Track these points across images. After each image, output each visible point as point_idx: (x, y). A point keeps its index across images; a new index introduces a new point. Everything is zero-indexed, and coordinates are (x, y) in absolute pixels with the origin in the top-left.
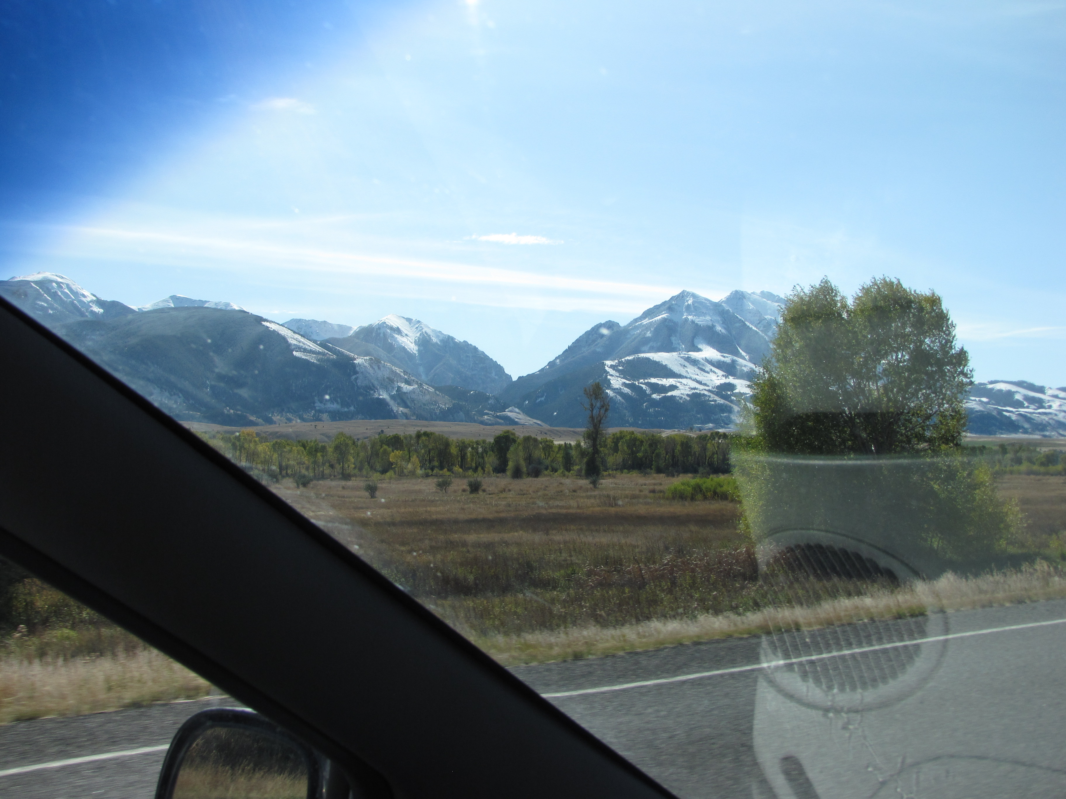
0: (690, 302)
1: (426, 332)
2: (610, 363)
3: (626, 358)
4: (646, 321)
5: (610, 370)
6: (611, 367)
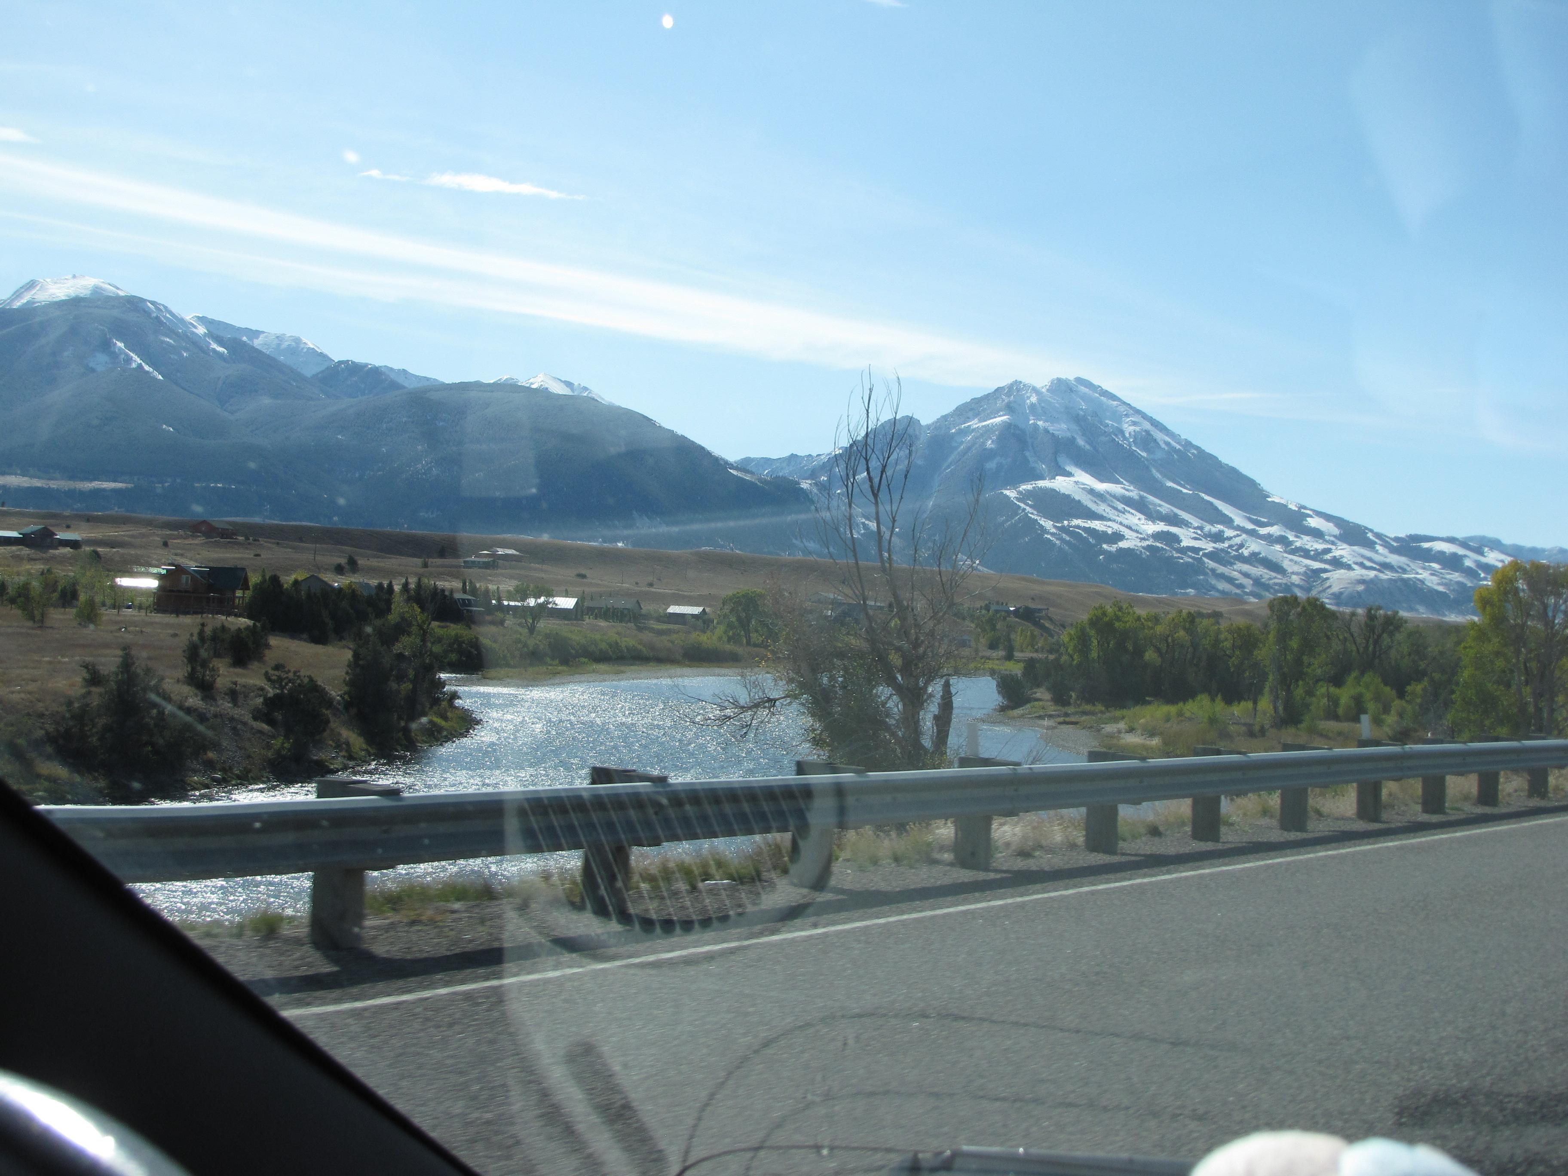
0: (1032, 399)
2: (1011, 494)
3: (1024, 487)
4: (976, 424)
5: (1022, 505)
6: (1018, 499)
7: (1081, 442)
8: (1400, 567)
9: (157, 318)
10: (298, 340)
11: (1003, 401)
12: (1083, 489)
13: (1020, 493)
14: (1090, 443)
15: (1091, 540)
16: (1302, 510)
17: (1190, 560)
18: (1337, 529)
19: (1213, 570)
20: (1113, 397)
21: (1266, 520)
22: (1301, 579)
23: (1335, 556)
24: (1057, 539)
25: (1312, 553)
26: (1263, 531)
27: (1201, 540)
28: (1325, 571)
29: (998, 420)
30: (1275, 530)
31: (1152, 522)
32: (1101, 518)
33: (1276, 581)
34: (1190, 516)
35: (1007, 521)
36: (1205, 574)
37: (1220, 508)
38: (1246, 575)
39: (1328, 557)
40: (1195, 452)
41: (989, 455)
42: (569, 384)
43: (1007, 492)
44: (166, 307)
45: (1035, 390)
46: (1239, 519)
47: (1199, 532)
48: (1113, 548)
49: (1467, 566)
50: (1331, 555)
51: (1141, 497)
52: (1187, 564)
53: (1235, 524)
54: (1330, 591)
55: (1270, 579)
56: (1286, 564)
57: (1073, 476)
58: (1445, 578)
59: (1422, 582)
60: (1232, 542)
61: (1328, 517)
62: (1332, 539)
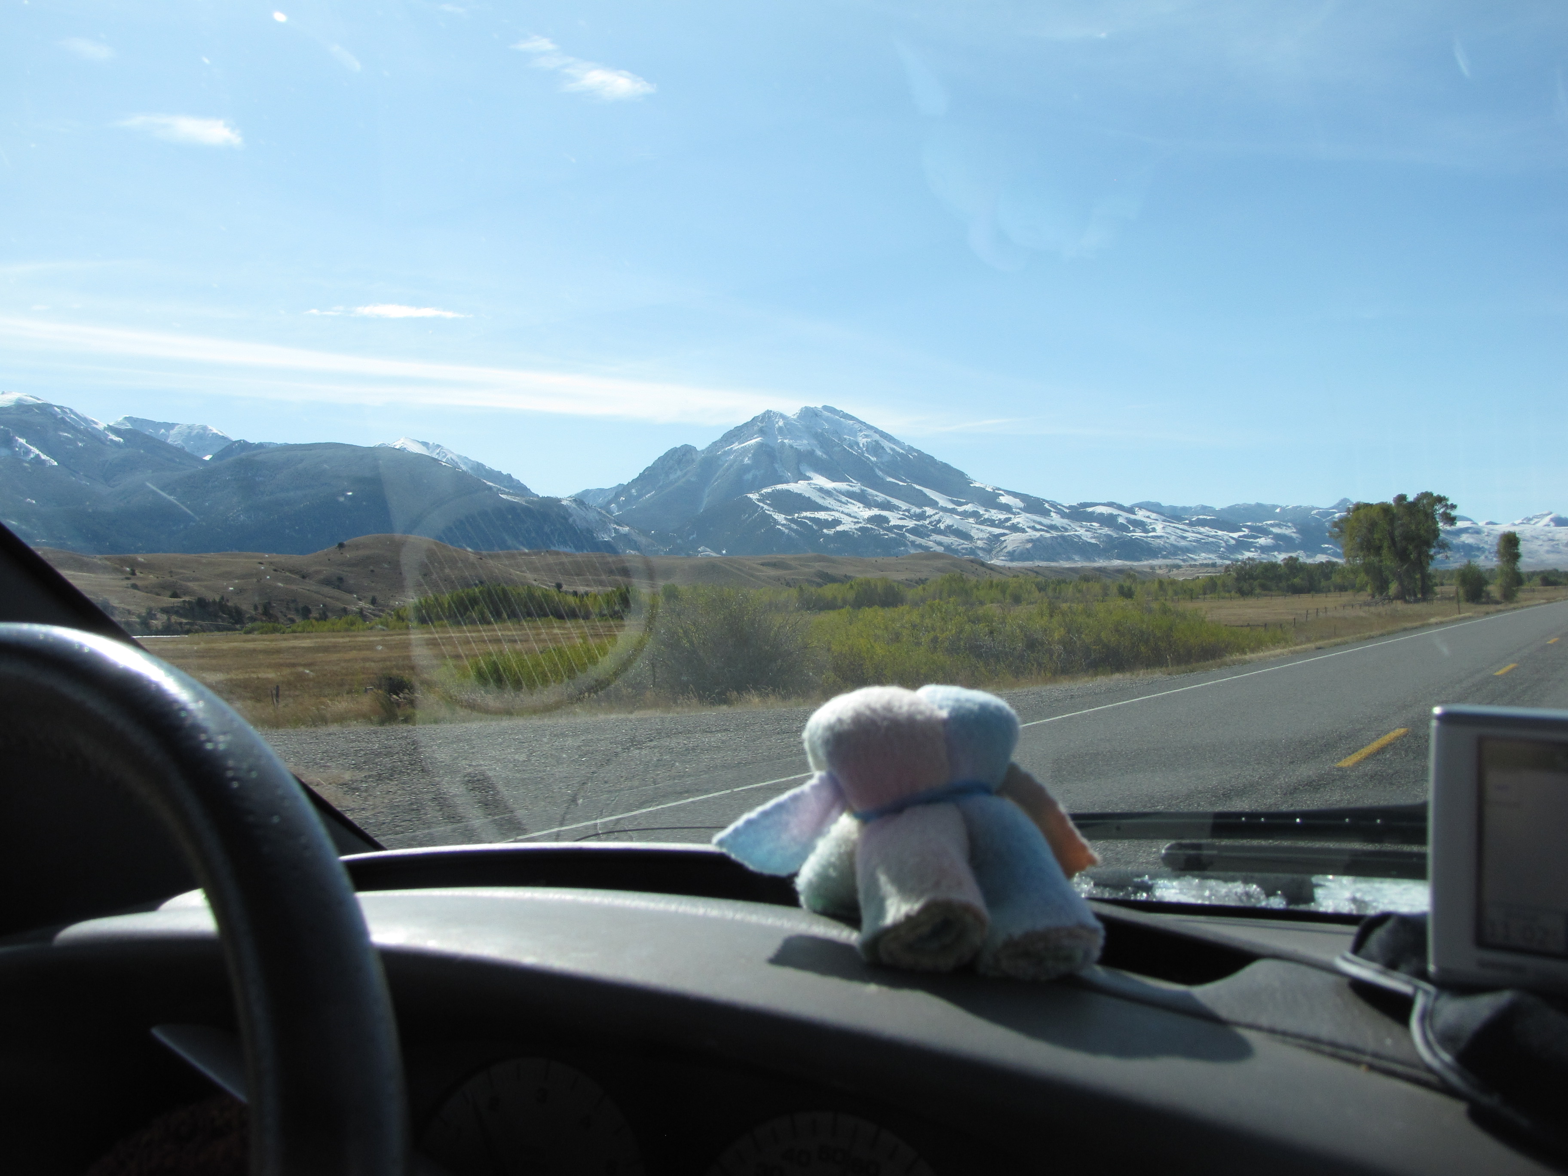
0: (781, 423)
1: (452, 459)
2: (754, 496)
3: (764, 491)
4: (737, 446)
5: (761, 504)
6: (759, 500)
7: (819, 453)
8: (1063, 527)
9: (62, 418)
10: (205, 428)
11: (758, 426)
12: (814, 488)
13: (762, 495)
14: (827, 453)
15: (814, 527)
16: (996, 491)
17: (894, 536)
18: (1022, 503)
19: (913, 542)
20: (852, 418)
21: (964, 501)
22: (984, 543)
23: (1013, 523)
24: (786, 528)
25: (997, 522)
26: (960, 509)
27: (905, 519)
28: (1004, 535)
29: (753, 441)
30: (969, 507)
31: (869, 509)
32: (826, 509)
33: (964, 546)
34: (900, 502)
35: (749, 516)
36: (905, 545)
37: (928, 494)
38: (940, 544)
39: (1008, 524)
40: (916, 454)
41: (746, 469)
42: (425, 444)
43: (751, 496)
44: (71, 410)
45: (782, 416)
46: (942, 501)
47: (907, 514)
48: (831, 532)
49: (1120, 523)
50: (1010, 522)
51: (862, 491)
52: (891, 539)
53: (939, 506)
54: (1005, 550)
55: (959, 545)
56: (974, 533)
57: (812, 479)
58: (1097, 533)
59: (1079, 537)
60: (932, 519)
61: (1015, 495)
62: (1018, 510)
